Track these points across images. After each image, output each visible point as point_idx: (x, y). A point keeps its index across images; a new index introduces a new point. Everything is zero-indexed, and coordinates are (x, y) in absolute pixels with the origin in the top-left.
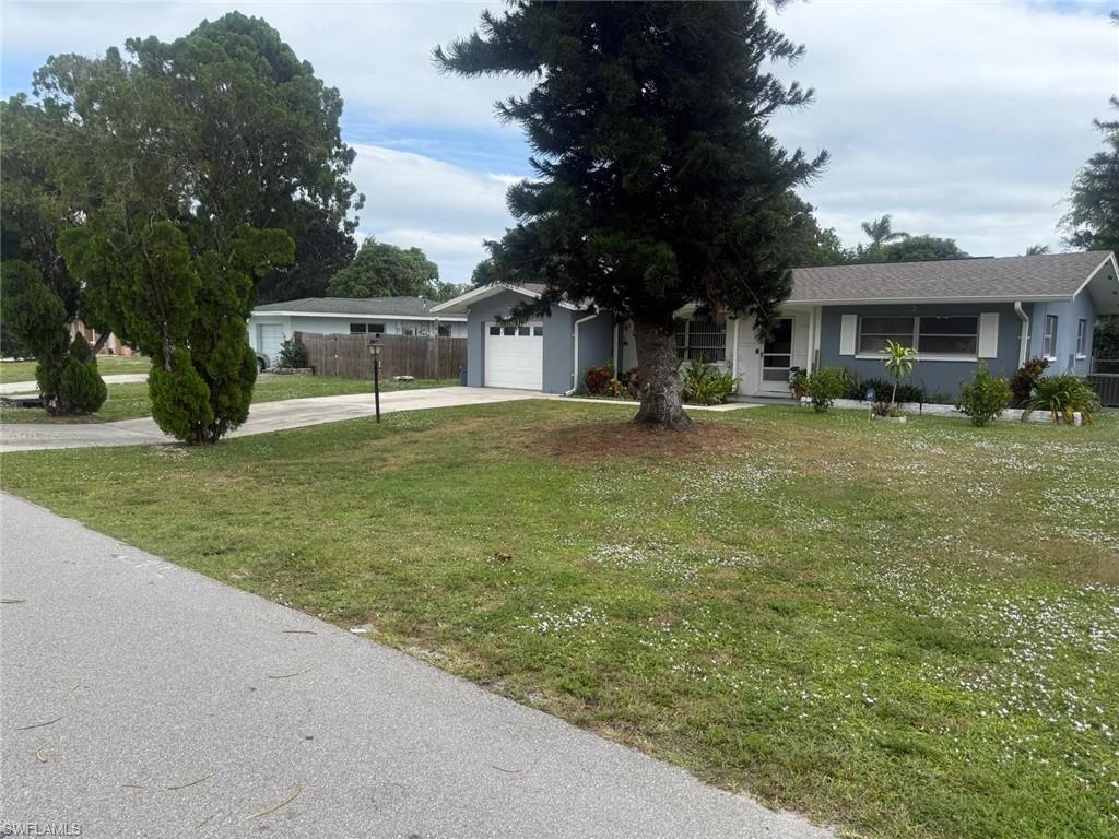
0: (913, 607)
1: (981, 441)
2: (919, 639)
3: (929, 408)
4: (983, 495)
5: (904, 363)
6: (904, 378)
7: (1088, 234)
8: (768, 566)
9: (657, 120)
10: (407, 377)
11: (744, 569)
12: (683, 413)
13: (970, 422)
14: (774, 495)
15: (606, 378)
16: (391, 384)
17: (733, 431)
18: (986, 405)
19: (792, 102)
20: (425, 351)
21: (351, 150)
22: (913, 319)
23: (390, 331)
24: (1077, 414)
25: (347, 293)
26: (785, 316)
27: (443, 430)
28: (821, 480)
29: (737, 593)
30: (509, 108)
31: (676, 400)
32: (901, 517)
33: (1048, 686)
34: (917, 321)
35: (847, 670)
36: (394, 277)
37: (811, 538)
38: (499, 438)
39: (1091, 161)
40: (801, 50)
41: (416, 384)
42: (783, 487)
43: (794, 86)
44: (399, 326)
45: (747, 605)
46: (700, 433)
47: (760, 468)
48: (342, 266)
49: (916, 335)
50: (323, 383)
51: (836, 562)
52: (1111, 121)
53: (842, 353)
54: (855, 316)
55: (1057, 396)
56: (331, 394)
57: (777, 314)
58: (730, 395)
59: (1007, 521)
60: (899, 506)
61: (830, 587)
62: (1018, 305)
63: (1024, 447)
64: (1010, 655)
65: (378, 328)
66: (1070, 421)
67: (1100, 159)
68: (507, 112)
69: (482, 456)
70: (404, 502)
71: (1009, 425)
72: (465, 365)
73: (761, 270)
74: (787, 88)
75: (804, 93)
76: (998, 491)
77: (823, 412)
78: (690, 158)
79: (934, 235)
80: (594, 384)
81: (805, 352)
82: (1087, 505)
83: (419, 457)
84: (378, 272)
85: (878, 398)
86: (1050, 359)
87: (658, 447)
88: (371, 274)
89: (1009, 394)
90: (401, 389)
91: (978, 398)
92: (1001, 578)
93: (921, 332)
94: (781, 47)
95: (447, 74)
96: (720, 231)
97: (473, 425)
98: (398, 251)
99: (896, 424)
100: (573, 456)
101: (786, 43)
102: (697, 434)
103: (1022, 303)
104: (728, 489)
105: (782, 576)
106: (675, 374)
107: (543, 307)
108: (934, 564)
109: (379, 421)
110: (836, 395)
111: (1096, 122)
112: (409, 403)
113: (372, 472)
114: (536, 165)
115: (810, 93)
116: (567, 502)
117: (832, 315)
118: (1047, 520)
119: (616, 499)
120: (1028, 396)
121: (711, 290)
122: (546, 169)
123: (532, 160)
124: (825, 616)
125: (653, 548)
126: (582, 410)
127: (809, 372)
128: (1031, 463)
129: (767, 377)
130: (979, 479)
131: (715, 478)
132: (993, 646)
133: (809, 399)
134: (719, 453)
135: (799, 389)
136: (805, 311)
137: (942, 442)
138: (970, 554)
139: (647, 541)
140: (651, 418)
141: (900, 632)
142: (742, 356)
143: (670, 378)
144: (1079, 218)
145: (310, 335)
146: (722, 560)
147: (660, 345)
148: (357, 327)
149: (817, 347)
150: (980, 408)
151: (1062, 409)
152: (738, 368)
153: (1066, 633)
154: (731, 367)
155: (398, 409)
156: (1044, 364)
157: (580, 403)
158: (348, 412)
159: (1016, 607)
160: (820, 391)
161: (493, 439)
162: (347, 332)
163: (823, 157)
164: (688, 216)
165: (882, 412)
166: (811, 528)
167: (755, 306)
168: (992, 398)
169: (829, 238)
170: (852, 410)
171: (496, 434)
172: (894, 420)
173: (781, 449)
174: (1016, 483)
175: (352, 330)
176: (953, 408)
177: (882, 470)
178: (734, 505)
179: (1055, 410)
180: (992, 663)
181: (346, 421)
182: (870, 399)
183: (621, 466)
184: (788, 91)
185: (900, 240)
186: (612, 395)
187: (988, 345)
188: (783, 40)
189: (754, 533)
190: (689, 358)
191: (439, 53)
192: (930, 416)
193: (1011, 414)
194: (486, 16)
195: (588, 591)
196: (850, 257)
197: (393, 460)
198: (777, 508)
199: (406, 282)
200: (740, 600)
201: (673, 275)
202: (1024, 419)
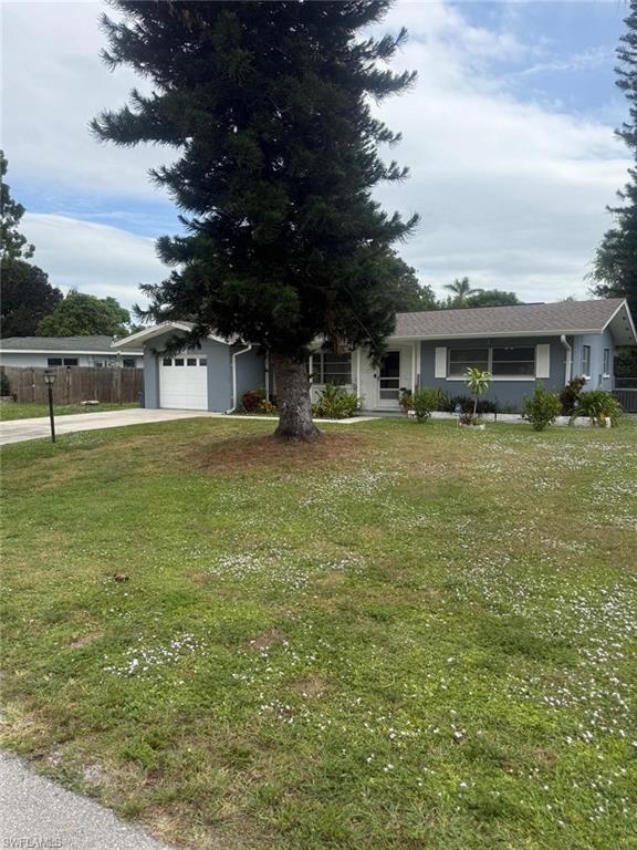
0: (497, 605)
1: (542, 443)
2: (503, 644)
3: (501, 417)
4: (546, 489)
5: (482, 383)
6: (482, 395)
7: (606, 287)
8: (372, 568)
9: (281, 185)
10: (93, 402)
11: (350, 572)
12: (314, 427)
13: (532, 428)
14: (382, 495)
15: (259, 400)
16: (79, 408)
17: (354, 440)
18: (543, 415)
19: (392, 178)
20: (111, 380)
21: (19, 206)
22: (487, 351)
23: (83, 364)
24: (608, 419)
25: (53, 333)
26: (392, 348)
27: (109, 448)
28: (420, 481)
29: (341, 601)
30: (161, 175)
31: (307, 416)
32: (483, 511)
33: (624, 694)
34: (491, 351)
35: (437, 691)
36: (92, 321)
37: (410, 535)
38: (158, 453)
39: (606, 236)
40: (399, 137)
41: (100, 407)
42: (390, 488)
43: (393, 164)
44: (91, 360)
45: (349, 614)
46: (327, 443)
47: (373, 472)
48: (50, 313)
49: (490, 363)
50: (19, 408)
51: (430, 558)
52: (618, 207)
53: (437, 376)
54: (445, 349)
55: (591, 406)
56: (22, 418)
57: (386, 346)
58: (355, 410)
59: (567, 511)
60: (481, 501)
61: (424, 586)
62: (563, 338)
63: (573, 446)
64: (584, 656)
65: (72, 361)
66: (603, 425)
67: (611, 234)
68: (160, 178)
69: (139, 470)
70: (47, 521)
71: (560, 429)
72: (143, 391)
73: (371, 310)
74: (387, 166)
75: (401, 171)
76: (558, 485)
77: (423, 422)
78: (309, 217)
79: (501, 290)
80: (249, 404)
81: (410, 376)
82: (626, 494)
83: (81, 474)
84: (78, 316)
85: (464, 410)
86: (587, 378)
87: (292, 456)
88: (72, 319)
89: (559, 405)
90: (86, 412)
91: (537, 408)
92: (568, 567)
93: (494, 359)
94: (383, 133)
95: (104, 143)
96: (336, 277)
97: (138, 442)
98: (95, 301)
99: (477, 431)
100: (219, 466)
101: (386, 131)
102: (324, 443)
103: (567, 337)
104: (346, 492)
105: (384, 578)
106: (307, 395)
107: (194, 340)
108: (512, 556)
109: (54, 441)
110: (432, 409)
111: (608, 208)
112: (86, 423)
113: (31, 490)
114: (184, 221)
115: (406, 170)
116: (205, 512)
117: (428, 347)
118: (598, 509)
119: (250, 506)
120: (572, 406)
121: (332, 326)
122: (194, 225)
123: (181, 217)
124: (418, 622)
125: (273, 555)
126: (236, 426)
127: (413, 392)
128: (580, 460)
129: (383, 396)
130: (543, 475)
131: (336, 482)
132: (569, 646)
133: (413, 412)
134: (342, 459)
135: (406, 404)
136: (408, 345)
137: (513, 445)
138: (541, 545)
139: (269, 548)
140: (287, 432)
141: (487, 637)
142: (364, 381)
143: (302, 398)
144: (599, 275)
145: (12, 369)
146: (332, 564)
147: (293, 371)
148: (54, 361)
149: (419, 372)
150: (540, 416)
151: (597, 415)
152: (361, 390)
153: (629, 625)
154: (355, 388)
155: (74, 430)
156: (583, 382)
157: (237, 419)
158: (30, 434)
159: (583, 599)
160: (421, 406)
161: (153, 454)
162: (44, 365)
163: (415, 218)
164: (309, 265)
165: (467, 421)
166: (411, 525)
167: (368, 340)
168: (548, 408)
169: (427, 293)
170: (444, 420)
171: (158, 449)
172: (476, 428)
173: (390, 455)
174: (571, 477)
175: (49, 363)
176: (519, 416)
177: (468, 470)
178: (350, 507)
179: (592, 417)
180: (570, 667)
181: (27, 442)
182: (458, 412)
183: (258, 474)
184: (388, 168)
185: (477, 294)
186: (264, 412)
187: (543, 369)
188: (384, 128)
189: (363, 533)
190: (325, 382)
191: (95, 125)
192: (502, 423)
193: (561, 420)
194: (135, 94)
195: (197, 613)
196: (443, 306)
197: (56, 477)
198: (383, 507)
199: (103, 325)
200: (343, 609)
201: (294, 312)
202: (571, 422)
